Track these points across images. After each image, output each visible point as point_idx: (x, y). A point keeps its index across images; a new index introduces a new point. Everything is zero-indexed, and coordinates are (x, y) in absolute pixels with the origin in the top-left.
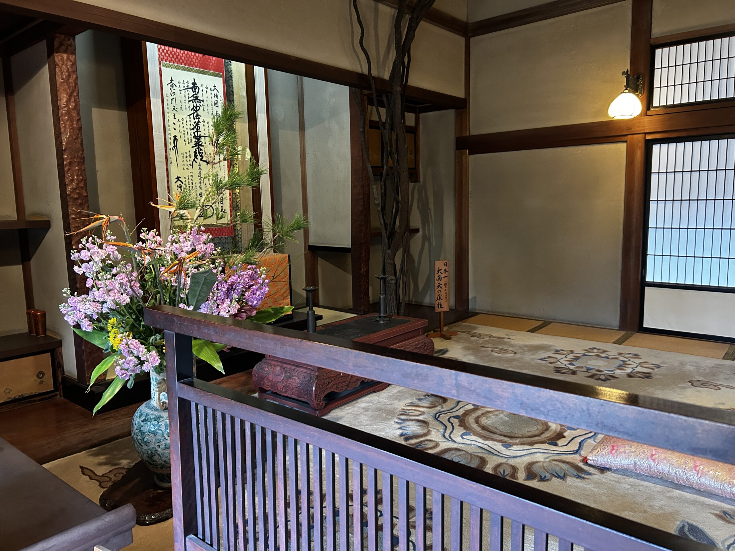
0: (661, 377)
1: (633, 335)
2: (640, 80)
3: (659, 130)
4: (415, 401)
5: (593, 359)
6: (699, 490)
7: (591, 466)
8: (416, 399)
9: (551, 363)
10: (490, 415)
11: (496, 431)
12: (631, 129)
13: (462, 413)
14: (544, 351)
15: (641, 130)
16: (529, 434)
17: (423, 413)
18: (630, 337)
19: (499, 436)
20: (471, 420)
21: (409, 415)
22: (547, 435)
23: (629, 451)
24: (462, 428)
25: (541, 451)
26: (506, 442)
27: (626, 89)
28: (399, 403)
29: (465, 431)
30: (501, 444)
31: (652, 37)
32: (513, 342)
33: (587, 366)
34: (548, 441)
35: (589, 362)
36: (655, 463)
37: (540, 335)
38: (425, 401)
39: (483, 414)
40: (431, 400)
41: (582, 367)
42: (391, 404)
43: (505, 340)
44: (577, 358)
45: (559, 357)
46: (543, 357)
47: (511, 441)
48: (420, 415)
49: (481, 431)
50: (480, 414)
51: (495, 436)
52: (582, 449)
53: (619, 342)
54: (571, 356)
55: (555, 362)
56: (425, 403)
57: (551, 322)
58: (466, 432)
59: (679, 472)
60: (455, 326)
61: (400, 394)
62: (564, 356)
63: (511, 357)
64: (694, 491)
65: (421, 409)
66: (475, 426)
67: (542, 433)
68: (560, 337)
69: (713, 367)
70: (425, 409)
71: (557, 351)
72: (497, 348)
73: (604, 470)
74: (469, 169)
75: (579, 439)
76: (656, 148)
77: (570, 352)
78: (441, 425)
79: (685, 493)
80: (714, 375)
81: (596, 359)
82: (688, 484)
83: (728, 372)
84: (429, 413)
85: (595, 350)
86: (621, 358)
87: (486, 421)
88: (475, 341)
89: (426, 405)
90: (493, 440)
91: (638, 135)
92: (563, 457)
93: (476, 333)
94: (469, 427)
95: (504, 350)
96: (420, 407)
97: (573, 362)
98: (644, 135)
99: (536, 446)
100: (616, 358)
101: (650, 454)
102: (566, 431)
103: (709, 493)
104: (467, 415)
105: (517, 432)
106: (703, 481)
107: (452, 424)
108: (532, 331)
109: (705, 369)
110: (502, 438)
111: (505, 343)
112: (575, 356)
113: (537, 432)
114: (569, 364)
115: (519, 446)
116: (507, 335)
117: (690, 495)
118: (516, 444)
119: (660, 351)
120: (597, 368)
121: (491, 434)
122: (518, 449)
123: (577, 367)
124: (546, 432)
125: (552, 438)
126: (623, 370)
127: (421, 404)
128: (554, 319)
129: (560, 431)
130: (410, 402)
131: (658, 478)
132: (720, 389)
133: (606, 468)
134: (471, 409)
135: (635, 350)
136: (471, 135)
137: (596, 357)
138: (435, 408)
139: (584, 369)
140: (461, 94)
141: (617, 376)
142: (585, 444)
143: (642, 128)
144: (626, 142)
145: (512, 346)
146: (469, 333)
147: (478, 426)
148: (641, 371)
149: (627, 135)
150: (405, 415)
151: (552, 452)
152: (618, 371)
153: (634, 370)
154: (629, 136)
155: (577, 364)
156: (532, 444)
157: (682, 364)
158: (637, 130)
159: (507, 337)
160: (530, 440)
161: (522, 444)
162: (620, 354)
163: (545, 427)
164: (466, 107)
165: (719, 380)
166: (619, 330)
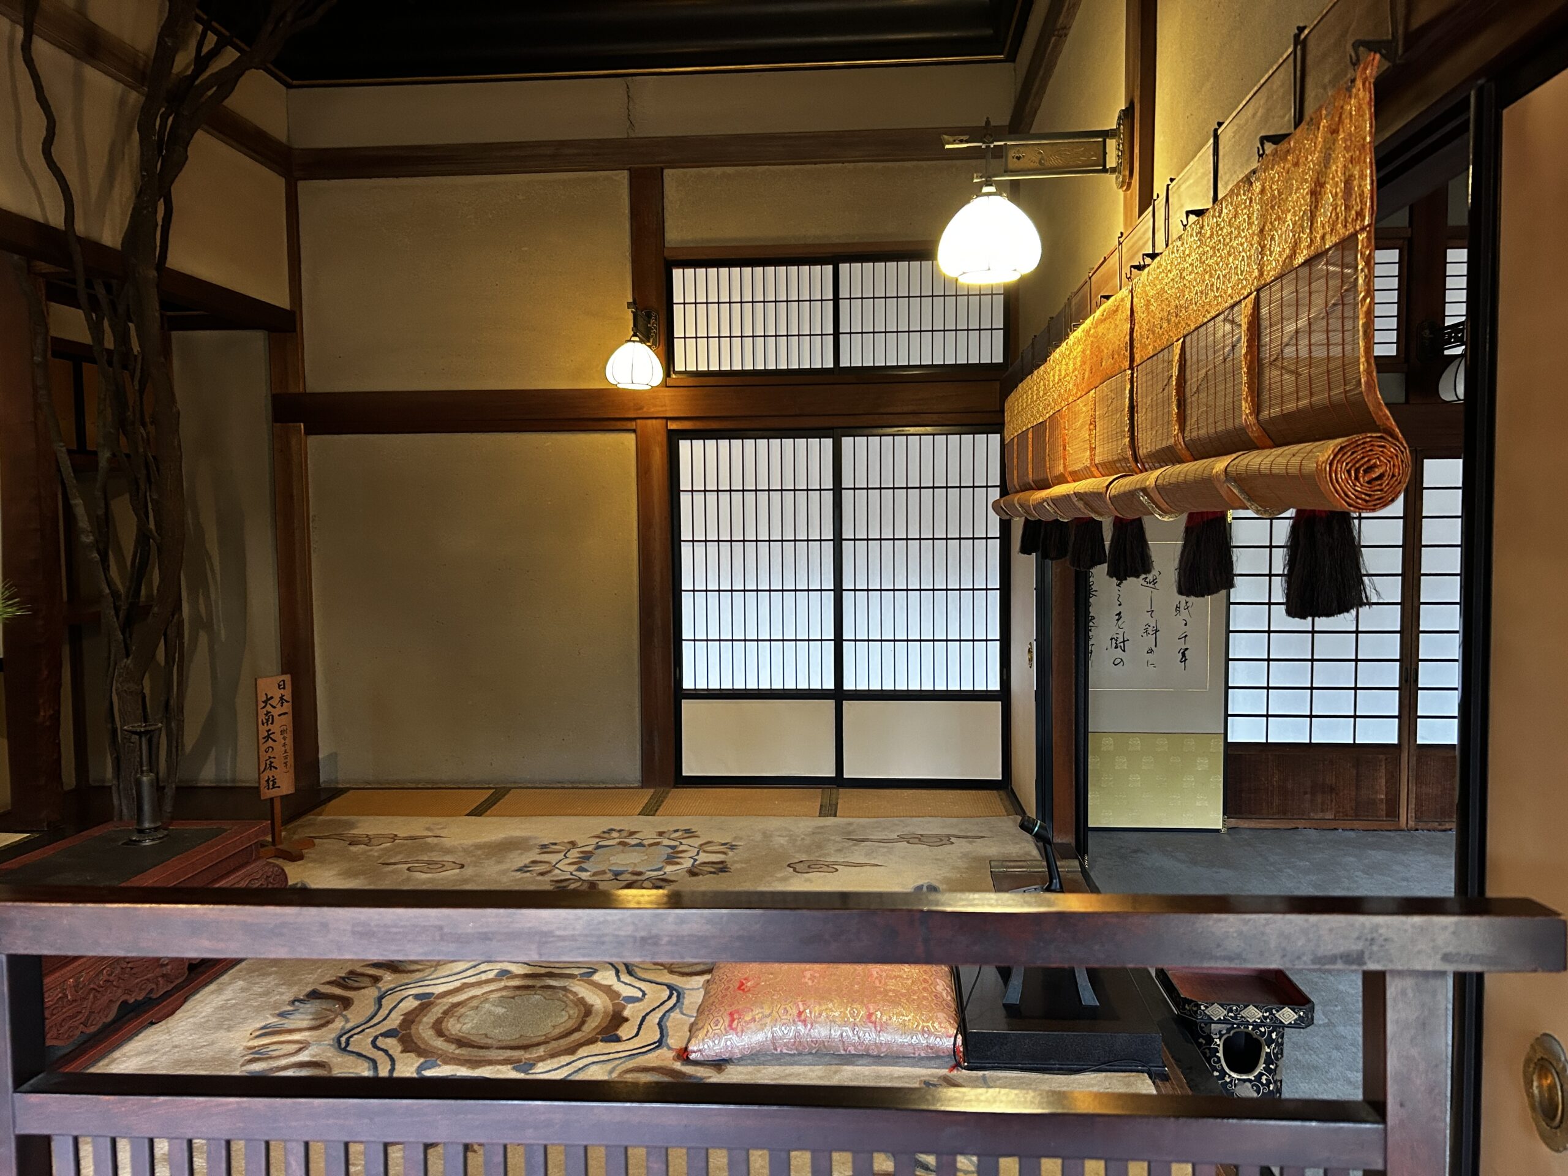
0: (744, 865)
1: (668, 793)
2: (652, 321)
3: (689, 415)
4: (273, 1020)
5: (618, 853)
6: (878, 1057)
7: (696, 1063)
8: (273, 1015)
9: (542, 874)
10: (463, 1010)
11: (489, 1041)
12: (641, 408)
13: (398, 1022)
14: (519, 851)
15: (659, 411)
16: (557, 1031)
17: (304, 1046)
18: (665, 798)
19: (501, 1051)
20: (424, 1031)
21: (271, 1058)
22: (592, 1024)
23: (760, 1015)
24: (412, 1055)
25: (595, 1059)
26: (519, 1061)
27: (635, 335)
28: (231, 1035)
29: (422, 1060)
30: (509, 1067)
31: (666, 245)
32: (447, 842)
33: (614, 868)
34: (600, 1037)
35: (613, 860)
36: (806, 1026)
37: (497, 819)
38: (297, 1016)
39: (445, 1013)
40: (313, 1010)
41: (604, 872)
42: (212, 1043)
43: (429, 840)
44: (587, 856)
45: (553, 858)
46: (522, 864)
47: (528, 1056)
48: (300, 1050)
49: (457, 1051)
50: (440, 1015)
51: (493, 1054)
52: (668, 1036)
53: (650, 810)
54: (574, 854)
55: (550, 872)
56: (302, 1019)
57: (510, 789)
58: (426, 1062)
59: (846, 1031)
60: (302, 826)
61: (225, 1014)
62: (561, 856)
63: (454, 875)
64: (870, 1060)
65: (296, 1037)
66: (439, 1043)
67: (583, 1023)
68: (540, 818)
69: (813, 833)
70: (307, 1033)
71: (544, 846)
72: (417, 861)
73: (720, 1065)
74: (306, 466)
75: (655, 1017)
76: (684, 445)
77: (569, 846)
78: (360, 1061)
79: (859, 1068)
80: (820, 847)
81: (623, 852)
82: (861, 1050)
83: (838, 839)
84: (318, 1042)
85: (615, 834)
86: (666, 842)
87: (458, 1026)
88: (362, 854)
89: (305, 1024)
90: (491, 1063)
91: (654, 421)
92: (641, 1061)
93: (360, 836)
94: (427, 1048)
95: (436, 863)
96: (290, 1031)
97: (583, 865)
98: (664, 421)
99: (582, 1052)
100: (658, 844)
101: (795, 1012)
102: (624, 1008)
103: (892, 1057)
104: (413, 1022)
105: (534, 1033)
106: (885, 1038)
107: (386, 1052)
108: (478, 811)
109: (803, 839)
110: (509, 1053)
111: (431, 848)
112: (582, 852)
113: (571, 1024)
114: (578, 870)
115: (549, 1061)
116: (428, 829)
117: (867, 1068)
118: (542, 1059)
119: (723, 818)
120: (630, 870)
121: (482, 1053)
122: (549, 1068)
123: (595, 874)
124: (589, 1020)
125: (606, 1027)
126: (678, 863)
127: (289, 1024)
128: (515, 783)
129: (614, 1011)
130: (258, 1026)
131: (811, 1053)
132: (837, 870)
133: (724, 1060)
134: (416, 1008)
135: (683, 823)
136: (308, 391)
137: (621, 847)
138: (331, 1026)
139: (609, 876)
140: (281, 299)
141: (672, 878)
142: (668, 1024)
143: (660, 409)
144: (634, 431)
145: (448, 851)
146: (340, 837)
147: (445, 1041)
148: (707, 860)
149: (635, 419)
150: (259, 1059)
151: (617, 1055)
152: (669, 869)
153: (696, 860)
154: (639, 421)
155: (592, 866)
156: (572, 1050)
157: (767, 836)
158: (653, 411)
159: (430, 834)
160: (564, 1043)
161: (553, 1055)
162: (661, 834)
163: (583, 1009)
164: (295, 331)
165: (829, 855)
166: (642, 787)
